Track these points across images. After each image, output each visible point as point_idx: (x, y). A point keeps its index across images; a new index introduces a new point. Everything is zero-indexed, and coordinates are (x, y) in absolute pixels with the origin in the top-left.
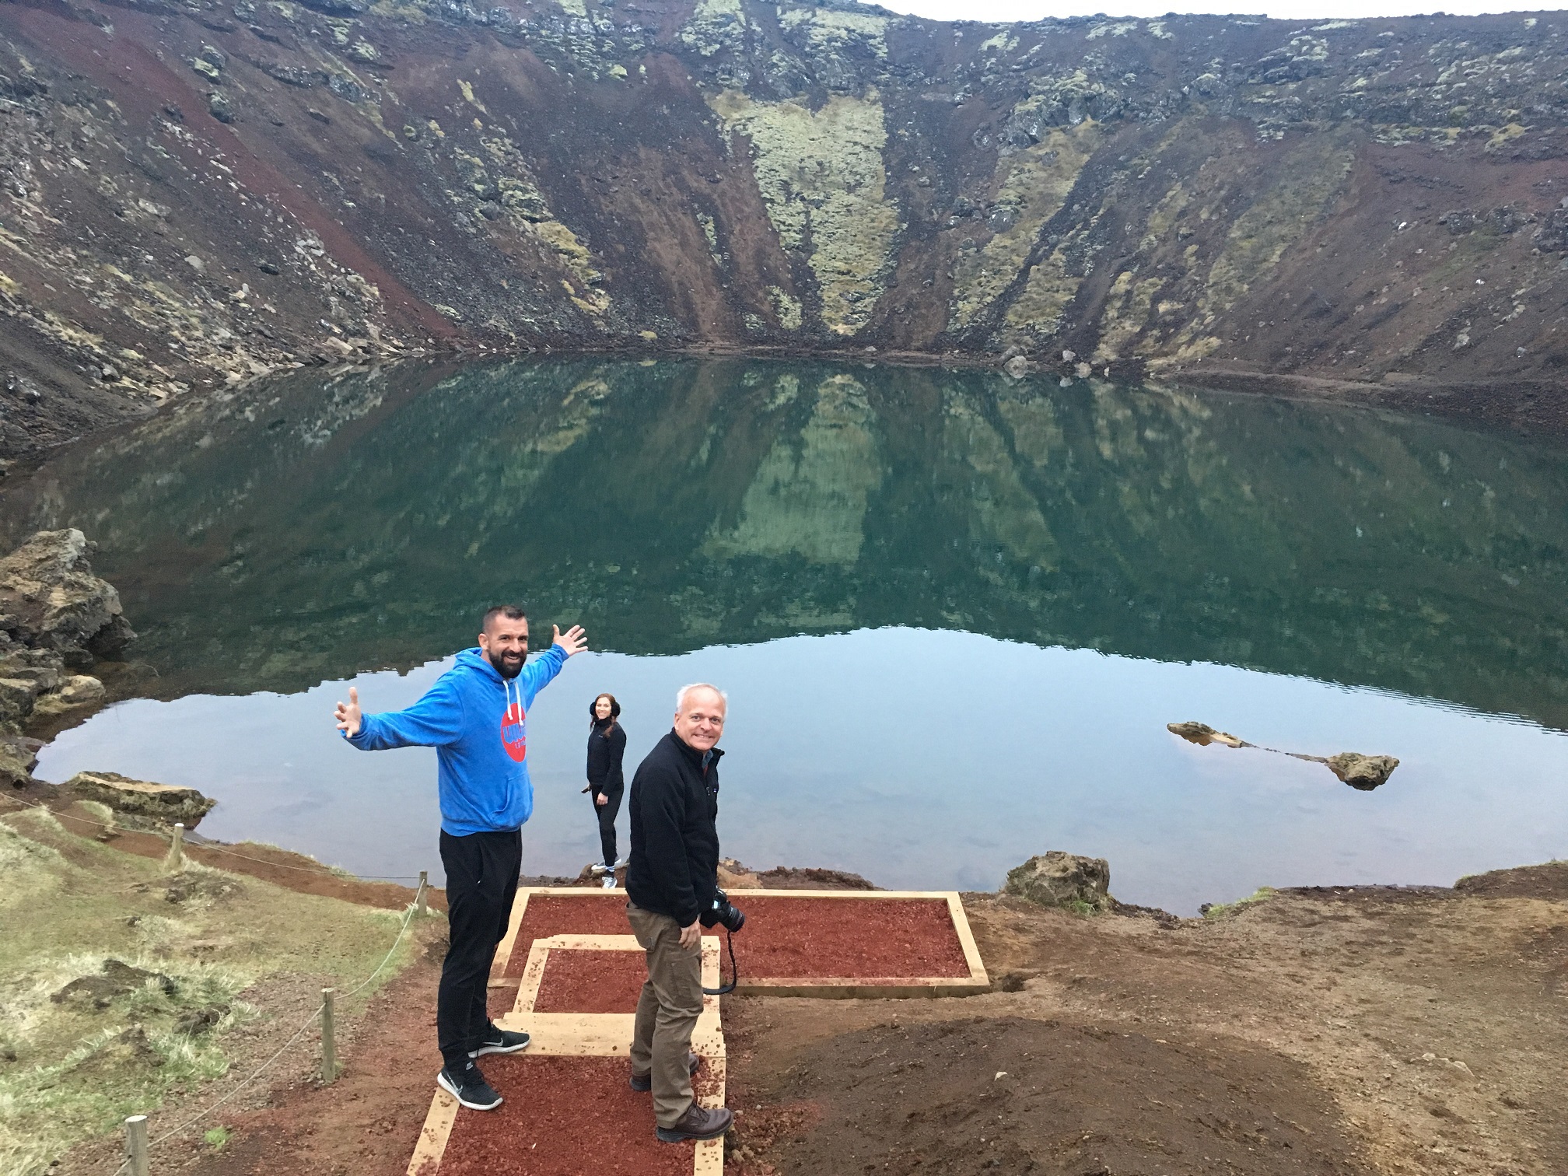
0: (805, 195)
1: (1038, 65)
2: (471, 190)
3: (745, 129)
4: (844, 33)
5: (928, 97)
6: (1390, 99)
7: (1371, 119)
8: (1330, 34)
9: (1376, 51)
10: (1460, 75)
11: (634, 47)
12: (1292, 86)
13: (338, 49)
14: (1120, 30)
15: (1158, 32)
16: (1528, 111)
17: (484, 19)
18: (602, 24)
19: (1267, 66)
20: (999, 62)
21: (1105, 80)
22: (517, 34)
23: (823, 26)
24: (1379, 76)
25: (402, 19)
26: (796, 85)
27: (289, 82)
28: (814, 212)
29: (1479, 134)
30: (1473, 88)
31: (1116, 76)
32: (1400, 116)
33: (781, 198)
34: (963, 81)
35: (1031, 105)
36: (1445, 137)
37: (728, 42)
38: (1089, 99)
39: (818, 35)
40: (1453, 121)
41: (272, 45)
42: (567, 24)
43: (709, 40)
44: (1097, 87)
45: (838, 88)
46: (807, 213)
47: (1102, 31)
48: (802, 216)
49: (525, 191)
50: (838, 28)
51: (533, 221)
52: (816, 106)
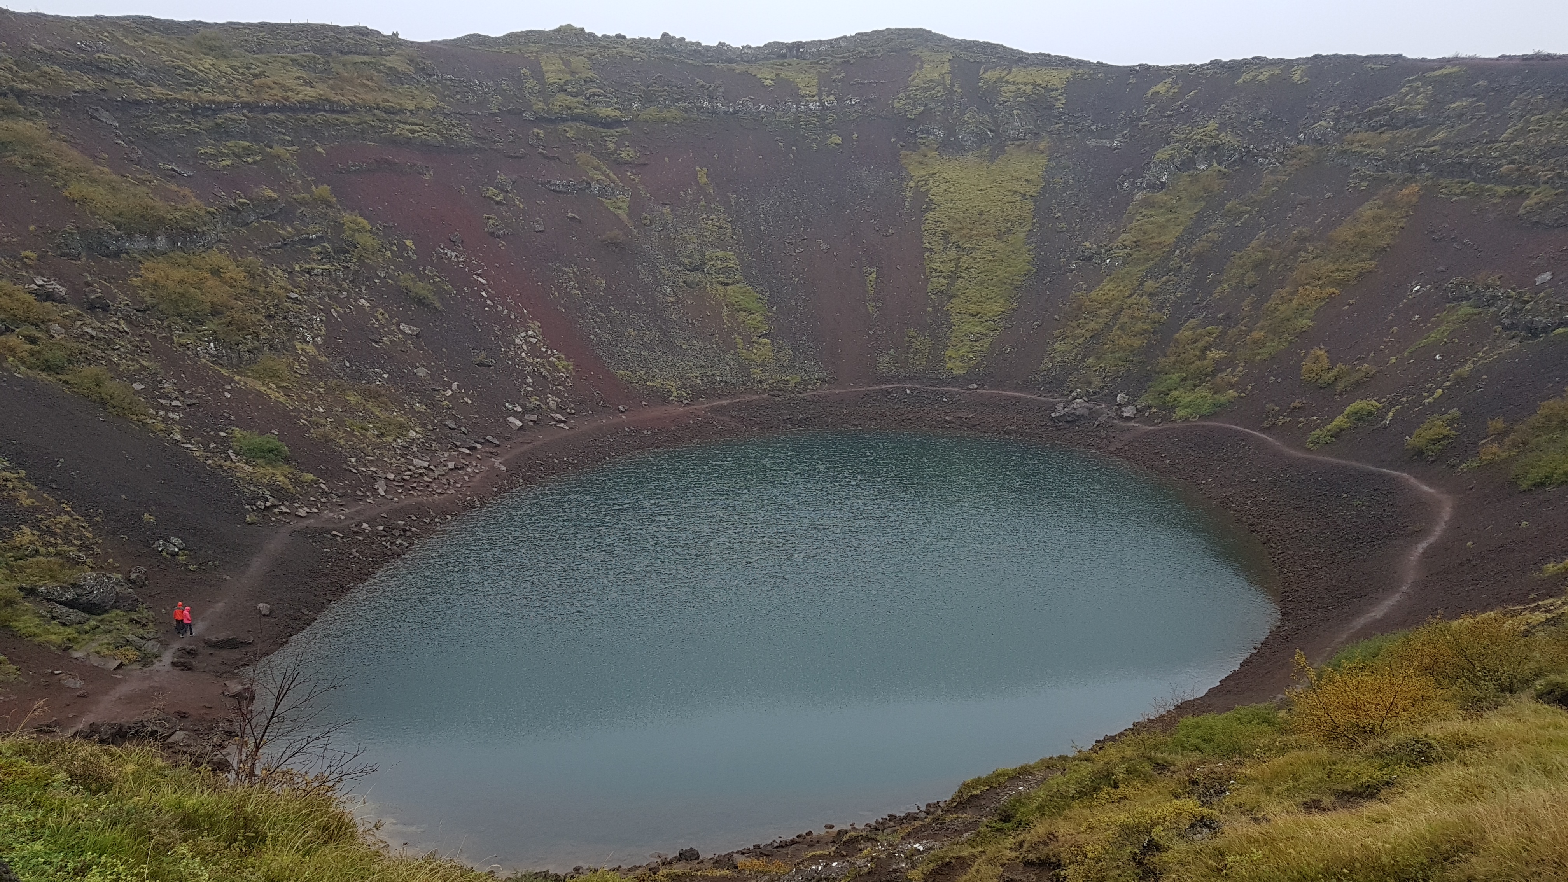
0: (960, 243)
1: (1188, 111)
2: (680, 264)
3: (926, 184)
4: (1030, 89)
6: (1457, 154)
7: (1441, 172)
8: (1439, 81)
10: (1522, 132)
11: (852, 117)
12: (1387, 136)
14: (1267, 74)
16: (1560, 176)
17: (731, 110)
18: (828, 100)
19: (1371, 115)
21: (1233, 128)
22: (756, 118)
23: (1013, 83)
25: (664, 120)
28: (964, 258)
30: (1526, 147)
31: (1245, 124)
33: (939, 247)
34: (1123, 128)
35: (1167, 153)
36: (1494, 195)
37: (933, 105)
38: (1214, 148)
39: (1007, 92)
41: (552, 163)
42: (798, 104)
43: (917, 103)
44: (1224, 136)
45: (1016, 139)
47: (1248, 77)
48: (953, 264)
49: (724, 259)
50: (1025, 84)
51: (728, 284)
52: (992, 158)
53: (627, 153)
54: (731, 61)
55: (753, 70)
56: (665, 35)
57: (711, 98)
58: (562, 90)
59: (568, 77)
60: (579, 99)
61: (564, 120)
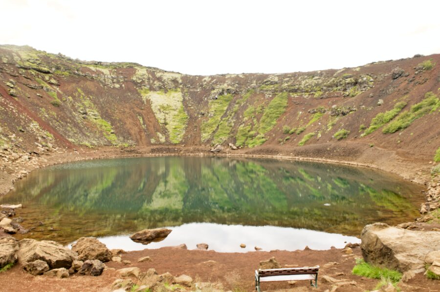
0: (164, 111)
1: (216, 83)
2: (79, 112)
3: (149, 98)
4: (171, 78)
5: (192, 90)
6: (293, 88)
7: (290, 92)
8: (278, 76)
9: (288, 79)
10: (306, 83)
11: (121, 81)
12: (272, 86)
13: (46, 81)
14: (233, 76)
15: (241, 76)
16: (322, 89)
17: (84, 75)
18: (113, 76)
19: (266, 82)
20: (207, 83)
21: (231, 86)
22: (92, 78)
23: (166, 76)
24: (289, 83)
25: (63, 75)
26: (160, 88)
27: (32, 88)
28: (166, 115)
29: (312, 94)
30: (309, 85)
31: (233, 85)
32: (295, 91)
33: (158, 112)
34: (199, 87)
35: (215, 91)
36: (305, 95)
37: (144, 80)
38: (228, 90)
39: (165, 78)
40: (307, 91)
41: (28, 80)
42: (105, 76)
43: (139, 79)
45: (170, 89)
46: (165, 116)
47: (229, 76)
49: (93, 112)
51: (96, 119)
52: (165, 93)
53: (53, 81)
54: (80, 63)
55: (88, 67)
56: (59, 53)
57: (78, 71)
58: (28, 61)
59: (30, 58)
60: (35, 64)
61: (30, 69)
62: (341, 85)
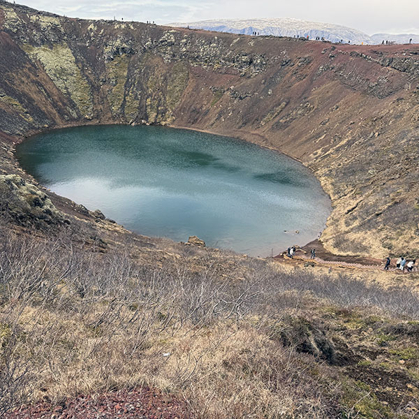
0: (61, 77)
1: (106, 36)
3: (37, 58)
4: (50, 24)
5: (79, 44)
6: (192, 55)
7: (188, 59)
9: (185, 40)
14: (123, 25)
15: (132, 27)
16: (220, 61)
19: (162, 42)
20: (94, 34)
21: (125, 43)
23: (43, 22)
24: (188, 48)
30: (208, 54)
31: (127, 41)
33: (56, 79)
35: (110, 49)
37: (19, 28)
38: (123, 48)
40: (206, 62)
43: (13, 27)
44: (125, 45)
46: (64, 83)
52: (51, 48)
62: (238, 61)
